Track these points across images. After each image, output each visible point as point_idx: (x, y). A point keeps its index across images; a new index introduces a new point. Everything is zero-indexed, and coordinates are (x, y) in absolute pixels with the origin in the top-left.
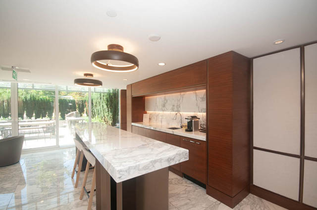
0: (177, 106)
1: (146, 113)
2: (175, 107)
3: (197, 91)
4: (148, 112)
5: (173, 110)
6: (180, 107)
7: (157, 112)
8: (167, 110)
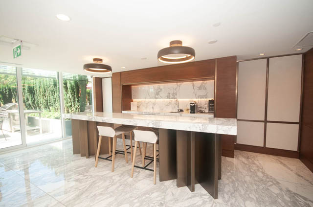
0: (173, 94)
1: (132, 101)
2: (171, 95)
3: (194, 82)
4: (134, 100)
5: (168, 97)
6: (176, 95)
7: (147, 100)
8: (161, 97)
